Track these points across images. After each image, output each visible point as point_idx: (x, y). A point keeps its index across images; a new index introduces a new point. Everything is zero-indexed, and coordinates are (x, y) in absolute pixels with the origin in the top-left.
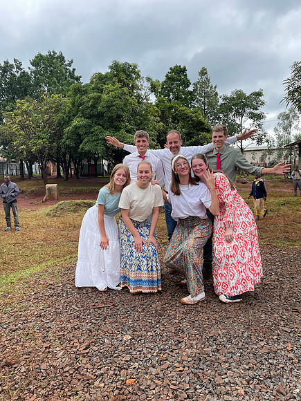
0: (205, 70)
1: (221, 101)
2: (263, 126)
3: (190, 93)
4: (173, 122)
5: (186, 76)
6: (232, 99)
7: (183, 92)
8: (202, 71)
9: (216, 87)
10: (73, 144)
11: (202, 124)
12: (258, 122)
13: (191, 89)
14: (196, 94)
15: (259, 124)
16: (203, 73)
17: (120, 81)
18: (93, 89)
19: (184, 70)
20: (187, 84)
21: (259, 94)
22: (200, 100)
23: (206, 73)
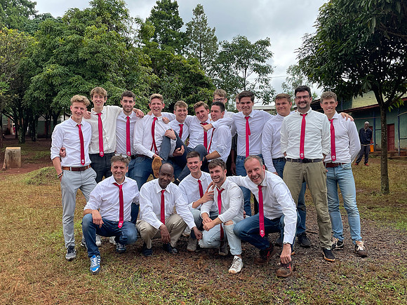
0: (201, 7)
1: (221, 49)
2: (270, 83)
3: (183, 35)
4: (168, 74)
5: (177, 13)
6: (233, 47)
7: (173, 34)
8: (197, 9)
9: (214, 30)
10: (43, 97)
11: (202, 77)
12: (265, 77)
13: (183, 29)
14: (190, 37)
15: (266, 80)
16: (199, 11)
17: (104, 22)
18: (70, 29)
19: (175, 5)
20: (179, 24)
21: (266, 43)
22: (195, 45)
23: (202, 12)
